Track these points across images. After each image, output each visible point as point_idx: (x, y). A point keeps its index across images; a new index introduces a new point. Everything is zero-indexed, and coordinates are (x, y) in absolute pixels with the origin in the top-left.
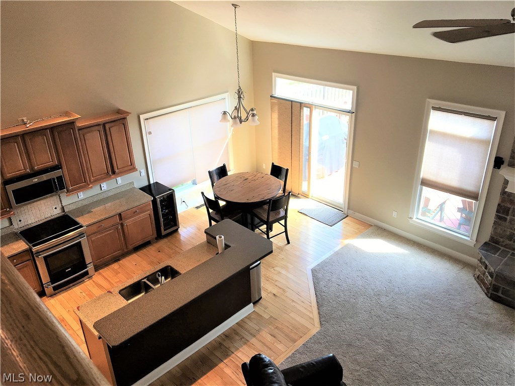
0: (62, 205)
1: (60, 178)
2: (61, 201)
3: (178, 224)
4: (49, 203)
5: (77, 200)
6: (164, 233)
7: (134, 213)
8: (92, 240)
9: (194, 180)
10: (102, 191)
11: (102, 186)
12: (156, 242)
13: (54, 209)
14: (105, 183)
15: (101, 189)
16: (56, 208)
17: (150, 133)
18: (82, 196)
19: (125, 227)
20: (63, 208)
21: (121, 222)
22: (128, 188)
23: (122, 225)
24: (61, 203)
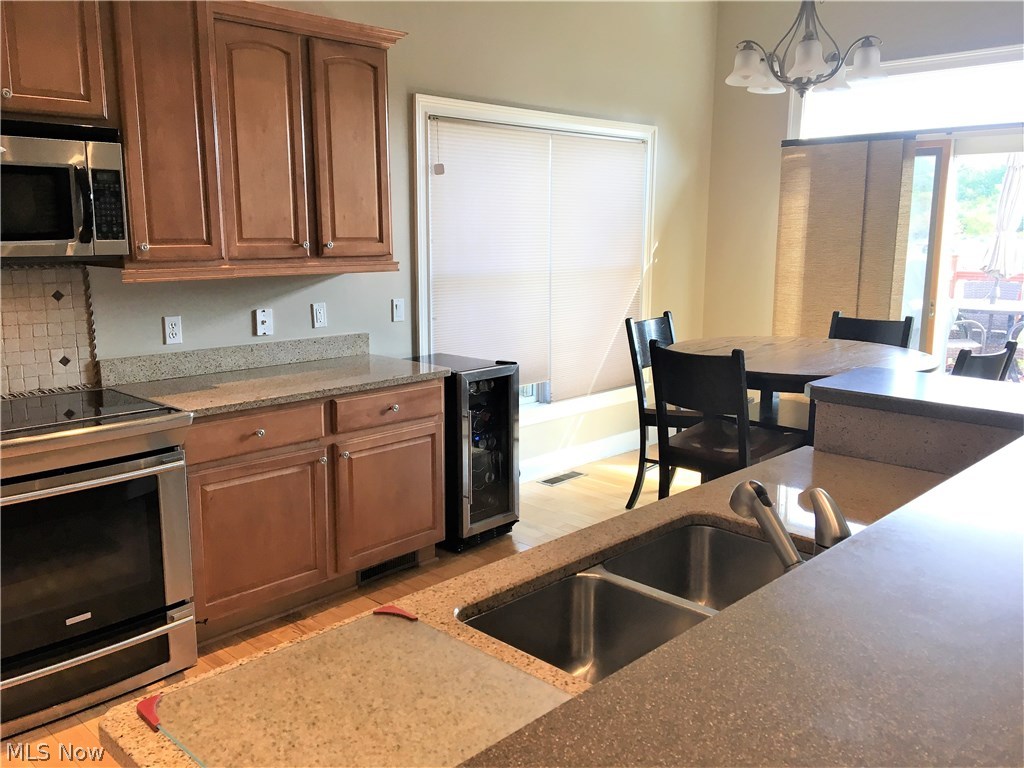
0: (93, 356)
1: (109, 185)
2: (92, 339)
3: (513, 506)
4: (40, 331)
5: (156, 348)
6: (469, 528)
7: (383, 413)
8: (204, 493)
9: (544, 384)
10: (254, 341)
11: (260, 317)
12: (438, 565)
13: (57, 359)
14: (270, 311)
15: (255, 333)
16: (65, 361)
17: (440, 169)
18: (179, 339)
19: (343, 464)
20: (95, 367)
21: (331, 440)
22: (348, 353)
23: (334, 452)
24: (93, 347)
